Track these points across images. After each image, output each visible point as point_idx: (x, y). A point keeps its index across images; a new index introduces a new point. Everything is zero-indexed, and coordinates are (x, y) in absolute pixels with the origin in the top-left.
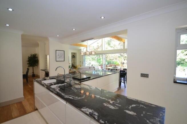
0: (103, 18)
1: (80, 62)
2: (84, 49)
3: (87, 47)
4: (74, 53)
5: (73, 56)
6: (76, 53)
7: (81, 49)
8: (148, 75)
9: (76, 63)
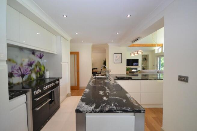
0: (129, 16)
1: (154, 65)
2: (159, 49)
3: (162, 47)
4: (146, 55)
5: (145, 58)
6: (148, 55)
7: (155, 50)
8: (187, 78)
9: (148, 66)
